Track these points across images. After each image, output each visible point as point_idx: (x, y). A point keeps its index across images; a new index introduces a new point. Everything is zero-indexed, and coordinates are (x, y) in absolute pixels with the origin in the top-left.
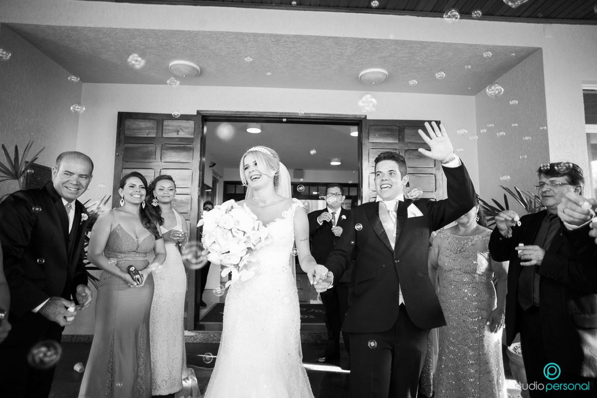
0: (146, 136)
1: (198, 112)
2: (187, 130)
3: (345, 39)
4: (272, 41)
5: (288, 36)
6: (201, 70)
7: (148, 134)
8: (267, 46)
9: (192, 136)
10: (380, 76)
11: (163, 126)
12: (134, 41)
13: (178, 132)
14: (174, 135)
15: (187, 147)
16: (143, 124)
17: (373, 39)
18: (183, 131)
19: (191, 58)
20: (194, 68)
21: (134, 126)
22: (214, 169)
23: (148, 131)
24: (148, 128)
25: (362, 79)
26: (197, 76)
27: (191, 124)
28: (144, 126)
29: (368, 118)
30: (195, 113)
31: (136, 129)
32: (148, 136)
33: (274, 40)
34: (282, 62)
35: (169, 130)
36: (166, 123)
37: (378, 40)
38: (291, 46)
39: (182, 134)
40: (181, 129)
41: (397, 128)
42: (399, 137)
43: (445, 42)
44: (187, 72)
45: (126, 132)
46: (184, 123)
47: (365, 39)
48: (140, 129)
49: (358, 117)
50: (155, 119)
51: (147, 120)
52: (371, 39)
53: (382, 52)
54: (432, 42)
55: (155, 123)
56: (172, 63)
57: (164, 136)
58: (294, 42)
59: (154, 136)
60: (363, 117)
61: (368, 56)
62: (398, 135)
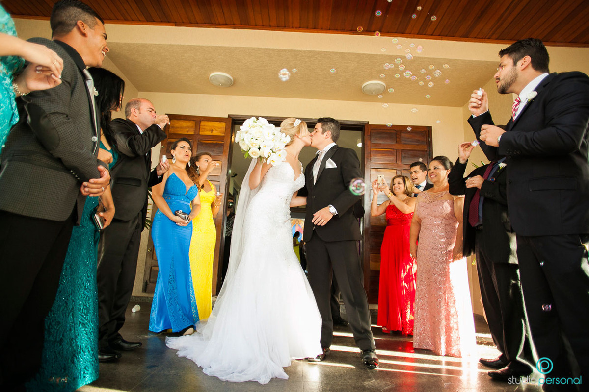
0: (186, 133)
1: (229, 115)
2: (220, 130)
3: (349, 54)
4: (292, 56)
5: (305, 52)
6: (234, 80)
7: (187, 132)
8: (288, 60)
9: (223, 135)
10: (379, 87)
11: (200, 126)
12: (186, 55)
13: (212, 131)
14: (209, 133)
15: (219, 143)
16: (184, 124)
17: (372, 55)
18: (216, 131)
19: (227, 70)
20: (229, 79)
21: (177, 125)
22: (235, 180)
23: (188, 129)
24: (188, 127)
25: (364, 89)
26: (230, 86)
27: (223, 124)
28: (185, 125)
29: (370, 123)
30: (227, 117)
31: (178, 128)
32: (188, 133)
33: (294, 55)
34: (300, 75)
35: (205, 129)
36: (203, 123)
37: (375, 55)
38: (307, 60)
39: (215, 133)
40: (214, 129)
41: (395, 132)
42: (396, 139)
43: (429, 57)
44: (223, 81)
45: (170, 130)
46: (217, 124)
47: (365, 54)
48: (182, 128)
49: (361, 122)
50: (194, 121)
51: (187, 121)
52: (369, 54)
53: (379, 66)
54: (419, 57)
55: (194, 123)
56: (211, 75)
57: (201, 133)
58: (309, 57)
59: (192, 133)
60: (366, 123)
61: (368, 69)
62: (395, 137)
